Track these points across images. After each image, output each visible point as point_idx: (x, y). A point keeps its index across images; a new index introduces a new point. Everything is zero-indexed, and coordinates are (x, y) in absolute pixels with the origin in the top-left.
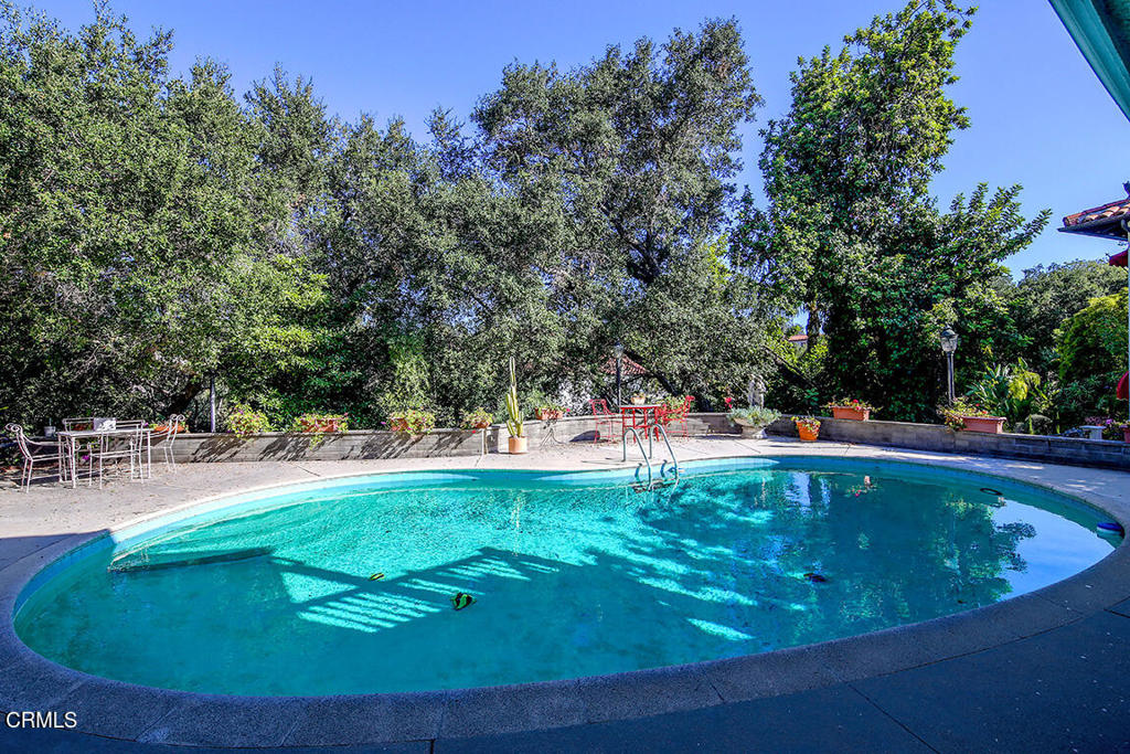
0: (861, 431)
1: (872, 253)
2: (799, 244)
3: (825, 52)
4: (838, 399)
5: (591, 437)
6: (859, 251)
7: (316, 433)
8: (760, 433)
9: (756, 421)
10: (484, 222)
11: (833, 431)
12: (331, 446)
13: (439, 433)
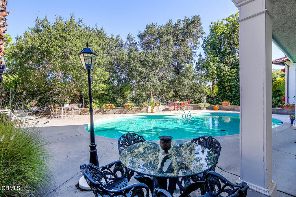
0: (228, 108)
1: (229, 68)
2: (213, 66)
3: (218, 21)
4: (223, 101)
5: (167, 110)
6: (226, 68)
7: (108, 108)
8: (205, 109)
9: (205, 106)
10: (146, 61)
11: (222, 108)
12: (111, 111)
13: (136, 108)
